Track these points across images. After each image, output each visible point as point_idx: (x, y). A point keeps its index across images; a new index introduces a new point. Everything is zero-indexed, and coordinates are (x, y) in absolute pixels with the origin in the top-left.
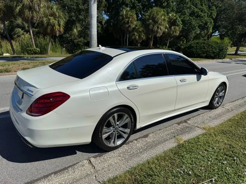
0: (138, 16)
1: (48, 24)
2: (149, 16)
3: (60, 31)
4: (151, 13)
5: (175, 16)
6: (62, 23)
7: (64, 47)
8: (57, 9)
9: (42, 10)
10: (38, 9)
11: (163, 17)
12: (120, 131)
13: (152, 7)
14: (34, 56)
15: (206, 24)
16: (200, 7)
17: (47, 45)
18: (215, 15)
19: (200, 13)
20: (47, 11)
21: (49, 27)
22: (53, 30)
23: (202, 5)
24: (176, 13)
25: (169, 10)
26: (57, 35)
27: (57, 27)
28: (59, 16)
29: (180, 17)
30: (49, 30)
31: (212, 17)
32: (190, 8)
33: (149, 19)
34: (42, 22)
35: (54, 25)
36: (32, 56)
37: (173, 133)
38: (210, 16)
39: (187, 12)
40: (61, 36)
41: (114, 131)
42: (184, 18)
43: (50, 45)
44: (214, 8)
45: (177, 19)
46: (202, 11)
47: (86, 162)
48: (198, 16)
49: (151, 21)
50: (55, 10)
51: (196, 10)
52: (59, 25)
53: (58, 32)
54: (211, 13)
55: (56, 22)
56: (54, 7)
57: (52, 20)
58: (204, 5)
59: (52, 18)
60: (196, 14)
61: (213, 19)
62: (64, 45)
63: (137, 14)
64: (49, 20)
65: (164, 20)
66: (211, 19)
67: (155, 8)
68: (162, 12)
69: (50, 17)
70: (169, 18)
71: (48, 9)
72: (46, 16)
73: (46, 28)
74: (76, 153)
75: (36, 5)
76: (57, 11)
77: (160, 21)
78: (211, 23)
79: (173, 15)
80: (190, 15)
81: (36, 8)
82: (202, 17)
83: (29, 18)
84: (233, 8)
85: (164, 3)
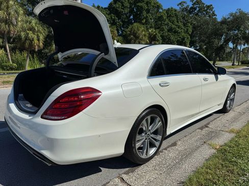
0: (118, 32)
1: (27, 38)
2: (130, 31)
3: (39, 46)
4: (131, 29)
5: (155, 32)
6: (41, 37)
7: (42, 63)
8: (36, 24)
9: (20, 24)
10: (15, 23)
11: (143, 33)
12: (152, 138)
13: (132, 24)
14: (10, 72)
15: (183, 39)
16: (176, 23)
17: (25, 60)
18: (190, 31)
19: (177, 29)
20: (25, 25)
21: (28, 42)
22: (31, 45)
23: (178, 22)
24: (155, 29)
25: (149, 27)
26: (36, 50)
27: (36, 41)
28: (38, 31)
29: (159, 33)
30: (27, 45)
31: (188, 33)
32: (167, 24)
33: (130, 35)
34: (20, 36)
35: (33, 40)
36: (8, 72)
37: (201, 139)
38: (187, 32)
39: (166, 28)
40: (40, 51)
41: (146, 139)
42: (163, 33)
43: (28, 60)
44: (189, 25)
45: (156, 34)
46: (179, 28)
47: (117, 180)
48: (176, 32)
49: (132, 36)
50: (34, 25)
51: (173, 26)
52: (38, 40)
53: (36, 47)
54: (187, 29)
55: (36, 36)
56: (33, 21)
57: (31, 34)
58: (179, 22)
59: (31, 32)
60: (173, 30)
61: (190, 35)
62: (43, 61)
63: (118, 30)
64: (28, 34)
65: (145, 35)
66: (188, 35)
67: (135, 24)
68: (143, 28)
69: (28, 32)
70: (149, 34)
71: (26, 23)
72: (24, 30)
73: (24, 43)
74: (101, 171)
75: (13, 19)
76: (36, 26)
77: (141, 36)
78: (188, 38)
79: (152, 31)
80: (169, 31)
81: (13, 21)
82: (180, 33)
83: (5, 32)
84: (208, 24)
85: (142, 20)
